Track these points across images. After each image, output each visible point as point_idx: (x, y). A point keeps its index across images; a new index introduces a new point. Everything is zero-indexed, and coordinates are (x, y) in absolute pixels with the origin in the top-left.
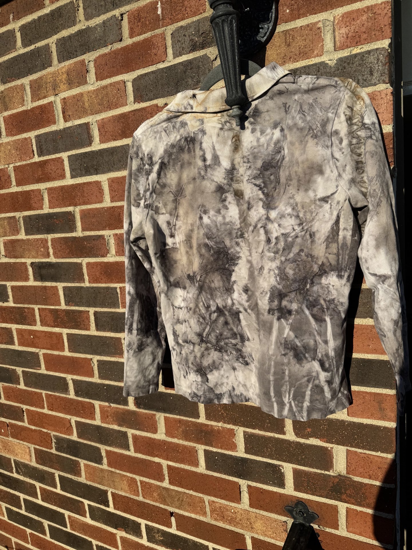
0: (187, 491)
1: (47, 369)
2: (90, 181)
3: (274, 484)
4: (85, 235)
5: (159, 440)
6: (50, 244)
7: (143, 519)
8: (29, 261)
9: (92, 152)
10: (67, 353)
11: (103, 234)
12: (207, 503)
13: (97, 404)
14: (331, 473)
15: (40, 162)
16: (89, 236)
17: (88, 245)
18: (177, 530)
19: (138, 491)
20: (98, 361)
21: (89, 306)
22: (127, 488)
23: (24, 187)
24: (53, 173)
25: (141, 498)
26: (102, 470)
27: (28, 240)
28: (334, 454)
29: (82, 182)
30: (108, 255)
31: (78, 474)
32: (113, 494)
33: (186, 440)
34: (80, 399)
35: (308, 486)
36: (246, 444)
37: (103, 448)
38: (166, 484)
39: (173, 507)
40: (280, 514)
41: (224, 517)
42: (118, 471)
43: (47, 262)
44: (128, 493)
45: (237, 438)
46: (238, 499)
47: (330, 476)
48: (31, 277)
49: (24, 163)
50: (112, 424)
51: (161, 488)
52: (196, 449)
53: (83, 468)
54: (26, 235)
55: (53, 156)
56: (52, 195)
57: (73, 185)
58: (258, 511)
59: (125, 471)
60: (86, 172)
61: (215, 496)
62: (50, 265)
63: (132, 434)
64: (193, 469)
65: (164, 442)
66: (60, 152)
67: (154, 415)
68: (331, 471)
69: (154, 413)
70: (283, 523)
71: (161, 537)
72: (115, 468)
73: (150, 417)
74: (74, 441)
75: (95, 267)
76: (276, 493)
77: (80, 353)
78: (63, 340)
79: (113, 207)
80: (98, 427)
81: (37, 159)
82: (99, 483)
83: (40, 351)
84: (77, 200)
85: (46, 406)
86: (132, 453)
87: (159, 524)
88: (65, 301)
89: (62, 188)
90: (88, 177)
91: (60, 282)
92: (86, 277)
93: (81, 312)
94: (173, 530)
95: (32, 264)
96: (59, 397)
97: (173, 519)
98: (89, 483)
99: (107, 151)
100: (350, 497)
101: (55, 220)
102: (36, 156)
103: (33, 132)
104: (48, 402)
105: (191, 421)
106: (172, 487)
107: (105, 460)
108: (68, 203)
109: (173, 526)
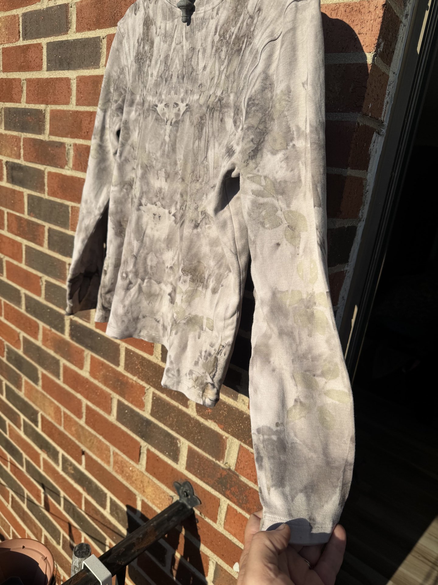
0: (98, 436)
1: (8, 278)
2: (62, 76)
3: (169, 456)
4: (51, 140)
5: (83, 377)
6: (22, 144)
7: (62, 448)
8: (5, 159)
9: (67, 41)
10: (23, 266)
11: (65, 142)
12: (112, 453)
13: (41, 324)
14: (221, 464)
15: (23, 46)
16: (53, 142)
17: (52, 152)
18: (86, 468)
19: (61, 421)
20: (46, 281)
21: (45, 220)
22: (53, 415)
23: (9, 74)
24: (32, 61)
25: (62, 428)
26: (37, 391)
27: (6, 135)
28: (228, 445)
29: (55, 77)
30: (66, 167)
31: (19, 387)
32: (43, 417)
33: (105, 384)
34: (29, 315)
35: (198, 469)
36: (153, 406)
37: (41, 370)
38: (82, 422)
39: (85, 446)
40: (169, 487)
41: (123, 472)
42: (48, 396)
43: (19, 164)
44: (53, 419)
45: (147, 398)
46: (137, 460)
47: (219, 466)
48: (5, 177)
49: (11, 45)
50: (50, 349)
51: (78, 425)
52: (112, 396)
53: (23, 383)
54: (5, 129)
55: (35, 41)
56: (30, 88)
57: (47, 79)
58: (151, 477)
60: (60, 65)
61: (119, 449)
62: (19, 167)
63: (64, 364)
64: (106, 416)
65: (87, 381)
66: (41, 38)
67: (83, 351)
68: (221, 462)
69: (83, 348)
70: (170, 498)
71: (73, 471)
72: (47, 392)
73: (80, 352)
74: (20, 356)
75: (54, 178)
76: (169, 465)
77: (33, 268)
78: (22, 251)
79: (77, 112)
80: (38, 349)
81: (21, 42)
82: (34, 402)
83: (4, 257)
84: (49, 98)
85: (3, 314)
86: (60, 382)
87: (72, 457)
88: (28, 210)
89: (39, 80)
90: (61, 72)
91: (27, 188)
92: (46, 188)
93: (38, 225)
94: (82, 468)
95: (7, 162)
96: (14, 308)
97: (83, 458)
98: (26, 399)
99: (80, 42)
100: (234, 495)
101: (29, 118)
102: (21, 38)
103: (22, 8)
104: (5, 310)
105: (111, 367)
106: (87, 427)
107: (40, 383)
108: (41, 99)
109: (83, 464)
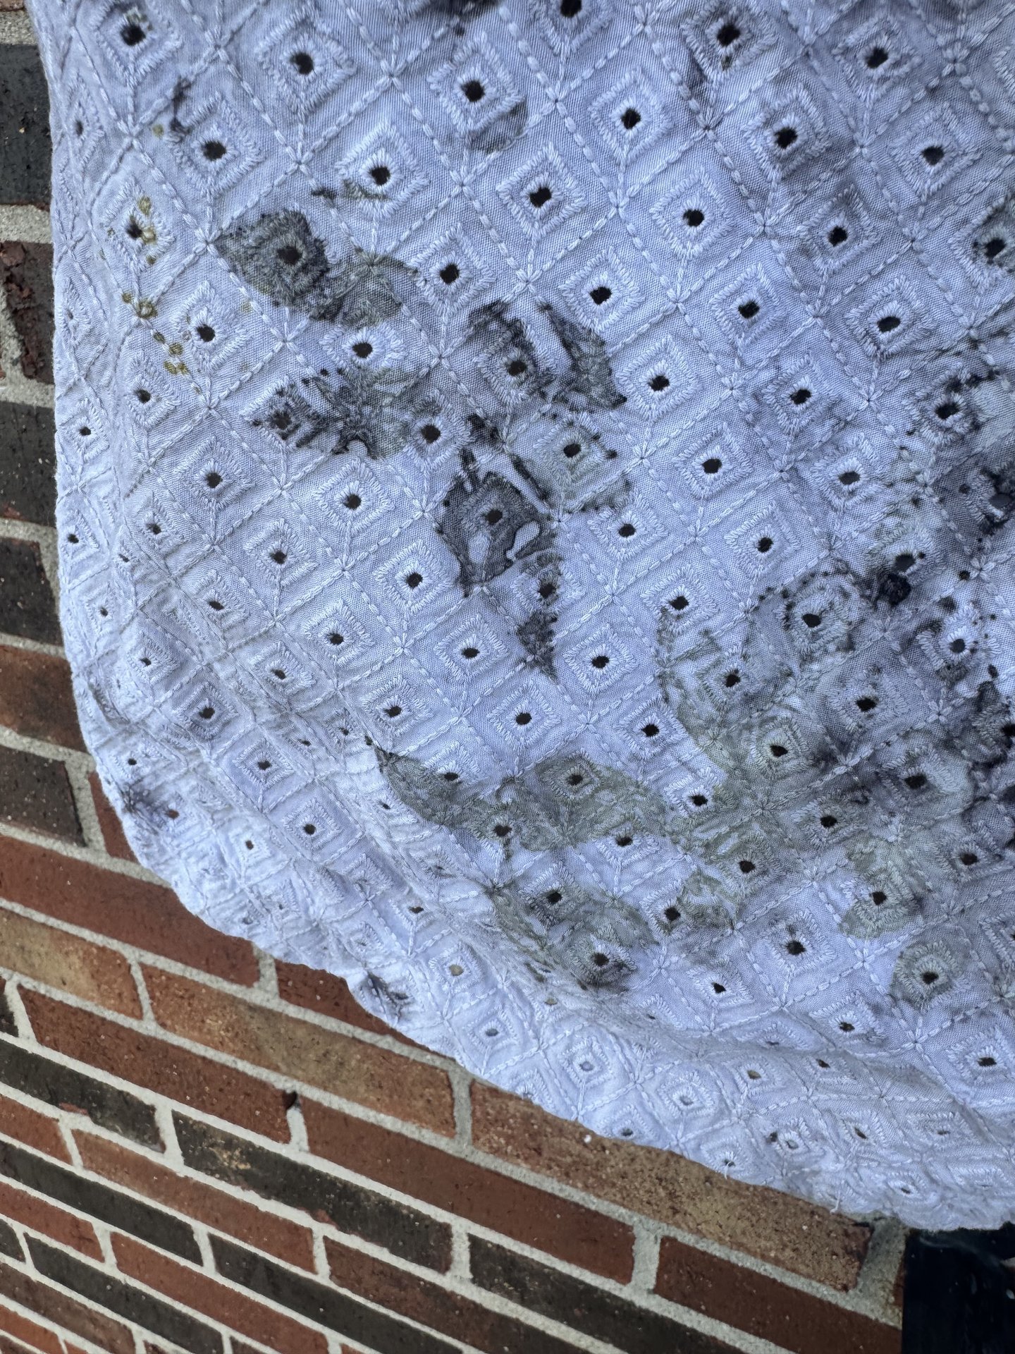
7: (163, 1093)
12: (462, 1093)
18: (314, 1150)
19: (136, 999)
22: (84, 981)
25: (148, 1026)
38: (263, 994)
39: (297, 1078)
42: (40, 917)
44: (92, 999)
51: (242, 1008)
59: (70, 921)
70: (854, 1229)
71: (242, 1162)
86: (95, 854)
87: (233, 1120)
94: (297, 1150)
97: (295, 1118)
106: (292, 1011)
109: (294, 1139)
